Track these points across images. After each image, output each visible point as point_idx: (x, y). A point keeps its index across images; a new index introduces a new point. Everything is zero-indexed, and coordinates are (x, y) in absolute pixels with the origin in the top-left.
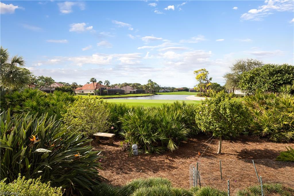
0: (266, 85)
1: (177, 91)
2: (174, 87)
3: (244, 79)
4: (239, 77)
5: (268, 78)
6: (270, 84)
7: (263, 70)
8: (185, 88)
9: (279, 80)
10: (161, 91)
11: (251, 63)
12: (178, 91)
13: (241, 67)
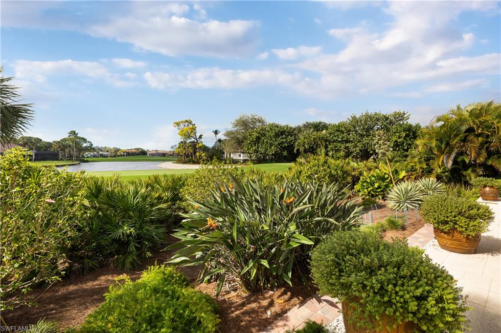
0: (273, 147)
1: (125, 154)
2: (118, 147)
3: (250, 140)
4: (244, 137)
5: (274, 139)
6: (276, 146)
7: (269, 130)
8: (140, 150)
9: (284, 143)
10: (89, 155)
11: (256, 119)
12: (127, 156)
13: (244, 123)
